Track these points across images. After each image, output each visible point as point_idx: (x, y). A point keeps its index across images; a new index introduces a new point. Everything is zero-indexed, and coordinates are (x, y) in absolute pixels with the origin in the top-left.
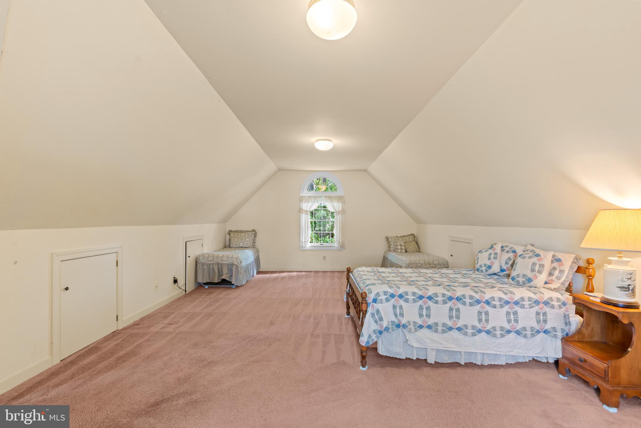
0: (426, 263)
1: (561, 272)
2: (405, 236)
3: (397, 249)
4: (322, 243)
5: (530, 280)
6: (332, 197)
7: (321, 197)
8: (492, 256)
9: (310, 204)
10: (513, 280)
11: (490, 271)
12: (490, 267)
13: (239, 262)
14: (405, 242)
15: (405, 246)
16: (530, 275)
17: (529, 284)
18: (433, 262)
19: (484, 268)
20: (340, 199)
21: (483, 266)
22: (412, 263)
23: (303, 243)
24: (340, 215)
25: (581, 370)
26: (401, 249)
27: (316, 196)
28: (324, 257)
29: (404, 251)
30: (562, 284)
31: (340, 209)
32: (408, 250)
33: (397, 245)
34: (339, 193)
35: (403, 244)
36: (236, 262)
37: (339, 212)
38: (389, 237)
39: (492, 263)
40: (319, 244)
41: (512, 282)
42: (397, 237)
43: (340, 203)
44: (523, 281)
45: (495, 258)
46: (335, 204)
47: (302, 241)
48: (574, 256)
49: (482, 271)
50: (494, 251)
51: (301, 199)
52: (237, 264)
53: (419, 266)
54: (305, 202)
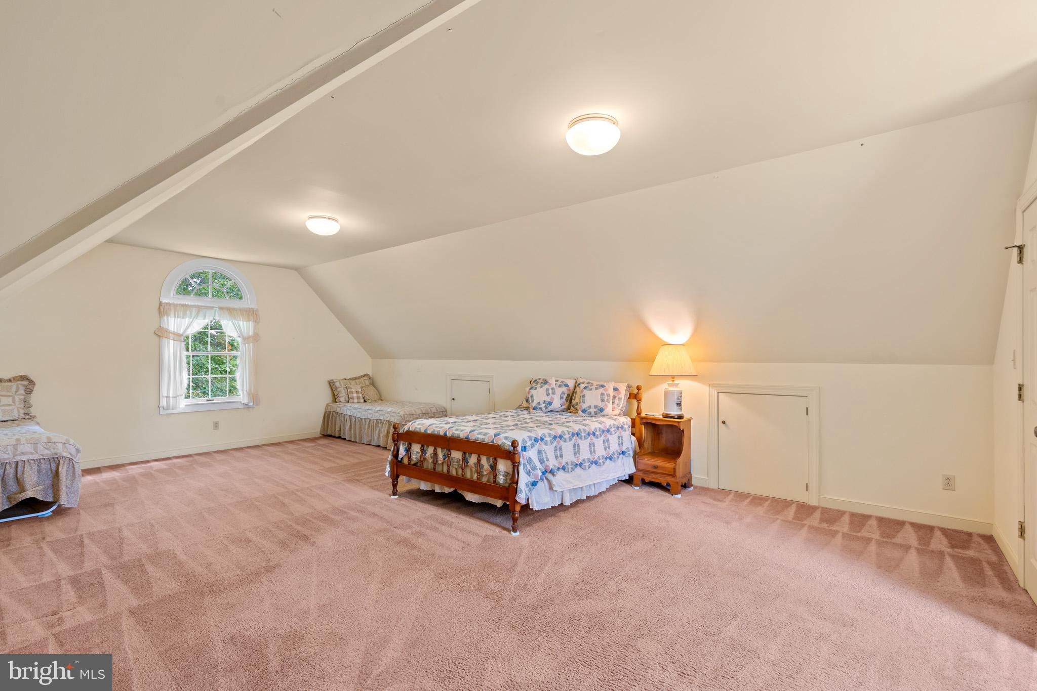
0: (424, 412)
1: (620, 399)
2: (356, 378)
3: (353, 398)
4: (210, 398)
5: (602, 410)
6: (234, 309)
7: (212, 308)
8: (550, 391)
9: (187, 321)
10: (584, 413)
11: (550, 408)
12: (550, 403)
13: (73, 451)
14: (362, 387)
15: (363, 393)
16: (601, 405)
17: (601, 414)
18: (431, 410)
19: (543, 406)
20: (251, 314)
21: (541, 403)
22: (408, 414)
23: (171, 399)
24: (251, 345)
25: (654, 476)
26: (358, 398)
27: (202, 306)
28: (216, 425)
29: (362, 400)
30: (621, 410)
31: (251, 333)
32: (367, 398)
33: (352, 393)
34: (248, 302)
35: (360, 390)
36: (66, 452)
37: (248, 338)
38: (335, 381)
39: (552, 399)
40: (203, 400)
41: (583, 415)
42: (345, 379)
43: (251, 322)
44: (595, 412)
45: (553, 393)
46: (241, 323)
47: (168, 397)
48: (627, 384)
49: (541, 409)
50: (550, 386)
51: (162, 310)
52: (69, 456)
53: (416, 417)
54: (175, 317)
